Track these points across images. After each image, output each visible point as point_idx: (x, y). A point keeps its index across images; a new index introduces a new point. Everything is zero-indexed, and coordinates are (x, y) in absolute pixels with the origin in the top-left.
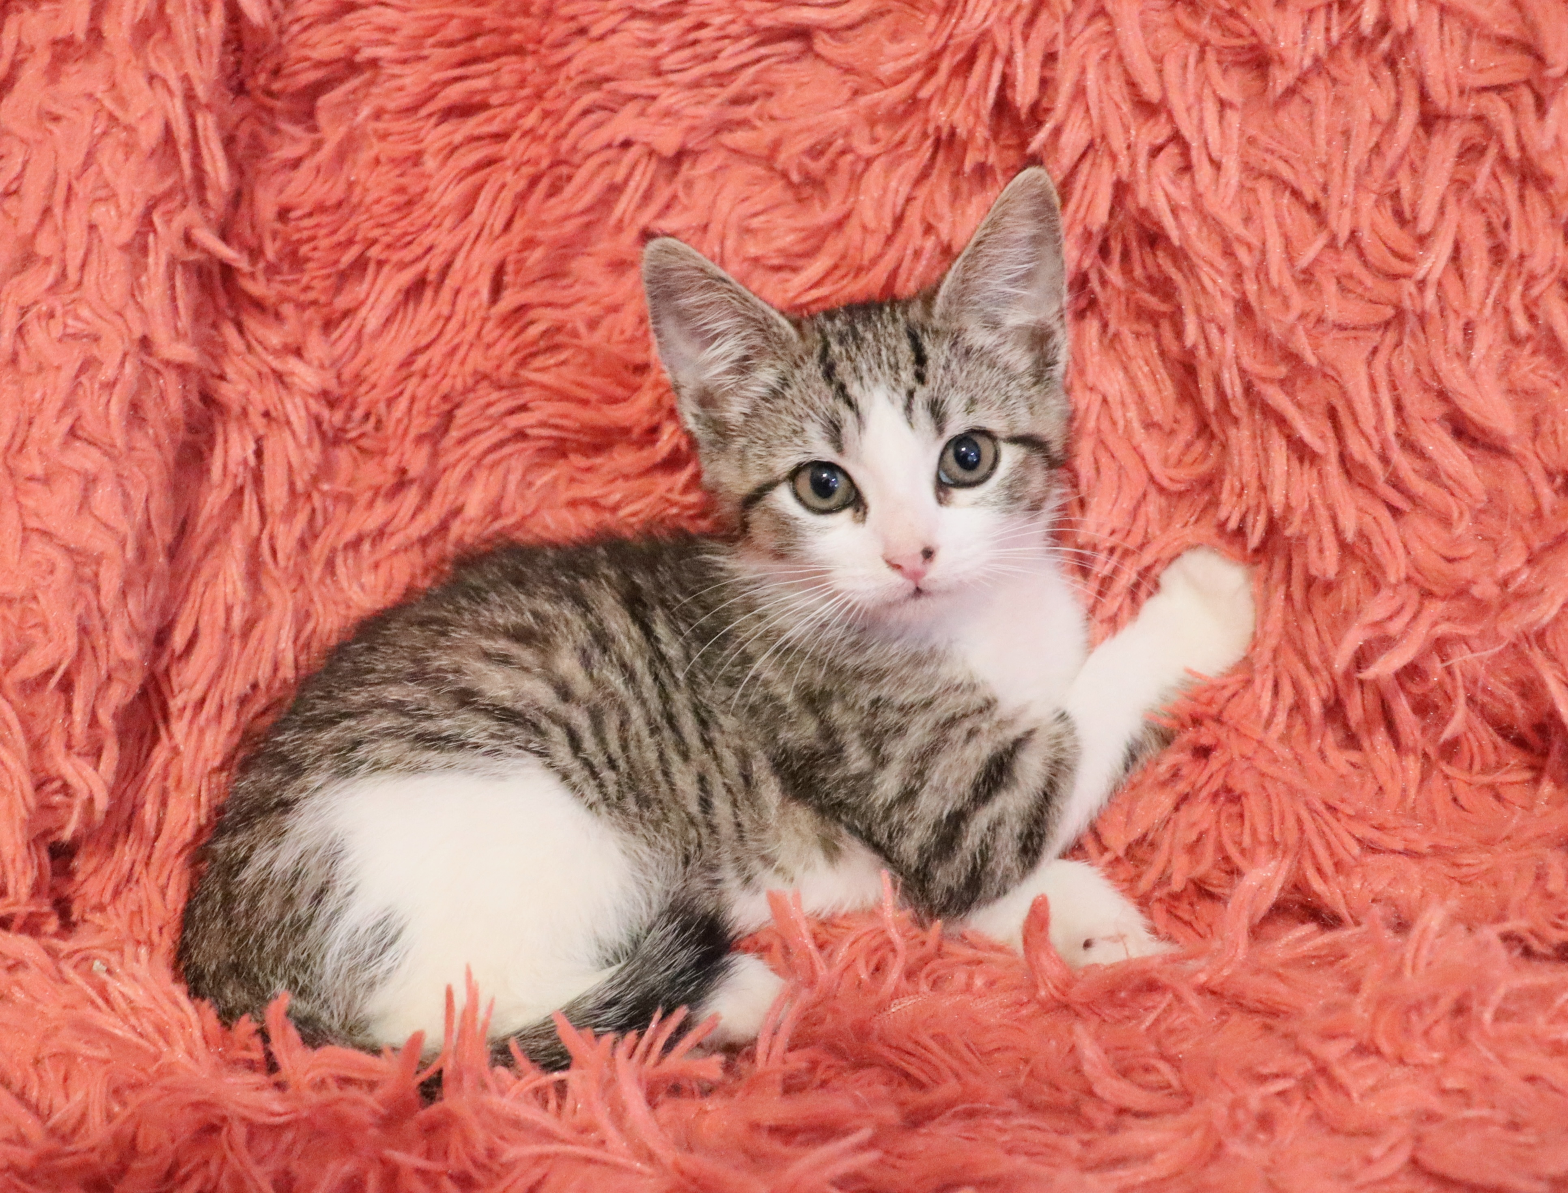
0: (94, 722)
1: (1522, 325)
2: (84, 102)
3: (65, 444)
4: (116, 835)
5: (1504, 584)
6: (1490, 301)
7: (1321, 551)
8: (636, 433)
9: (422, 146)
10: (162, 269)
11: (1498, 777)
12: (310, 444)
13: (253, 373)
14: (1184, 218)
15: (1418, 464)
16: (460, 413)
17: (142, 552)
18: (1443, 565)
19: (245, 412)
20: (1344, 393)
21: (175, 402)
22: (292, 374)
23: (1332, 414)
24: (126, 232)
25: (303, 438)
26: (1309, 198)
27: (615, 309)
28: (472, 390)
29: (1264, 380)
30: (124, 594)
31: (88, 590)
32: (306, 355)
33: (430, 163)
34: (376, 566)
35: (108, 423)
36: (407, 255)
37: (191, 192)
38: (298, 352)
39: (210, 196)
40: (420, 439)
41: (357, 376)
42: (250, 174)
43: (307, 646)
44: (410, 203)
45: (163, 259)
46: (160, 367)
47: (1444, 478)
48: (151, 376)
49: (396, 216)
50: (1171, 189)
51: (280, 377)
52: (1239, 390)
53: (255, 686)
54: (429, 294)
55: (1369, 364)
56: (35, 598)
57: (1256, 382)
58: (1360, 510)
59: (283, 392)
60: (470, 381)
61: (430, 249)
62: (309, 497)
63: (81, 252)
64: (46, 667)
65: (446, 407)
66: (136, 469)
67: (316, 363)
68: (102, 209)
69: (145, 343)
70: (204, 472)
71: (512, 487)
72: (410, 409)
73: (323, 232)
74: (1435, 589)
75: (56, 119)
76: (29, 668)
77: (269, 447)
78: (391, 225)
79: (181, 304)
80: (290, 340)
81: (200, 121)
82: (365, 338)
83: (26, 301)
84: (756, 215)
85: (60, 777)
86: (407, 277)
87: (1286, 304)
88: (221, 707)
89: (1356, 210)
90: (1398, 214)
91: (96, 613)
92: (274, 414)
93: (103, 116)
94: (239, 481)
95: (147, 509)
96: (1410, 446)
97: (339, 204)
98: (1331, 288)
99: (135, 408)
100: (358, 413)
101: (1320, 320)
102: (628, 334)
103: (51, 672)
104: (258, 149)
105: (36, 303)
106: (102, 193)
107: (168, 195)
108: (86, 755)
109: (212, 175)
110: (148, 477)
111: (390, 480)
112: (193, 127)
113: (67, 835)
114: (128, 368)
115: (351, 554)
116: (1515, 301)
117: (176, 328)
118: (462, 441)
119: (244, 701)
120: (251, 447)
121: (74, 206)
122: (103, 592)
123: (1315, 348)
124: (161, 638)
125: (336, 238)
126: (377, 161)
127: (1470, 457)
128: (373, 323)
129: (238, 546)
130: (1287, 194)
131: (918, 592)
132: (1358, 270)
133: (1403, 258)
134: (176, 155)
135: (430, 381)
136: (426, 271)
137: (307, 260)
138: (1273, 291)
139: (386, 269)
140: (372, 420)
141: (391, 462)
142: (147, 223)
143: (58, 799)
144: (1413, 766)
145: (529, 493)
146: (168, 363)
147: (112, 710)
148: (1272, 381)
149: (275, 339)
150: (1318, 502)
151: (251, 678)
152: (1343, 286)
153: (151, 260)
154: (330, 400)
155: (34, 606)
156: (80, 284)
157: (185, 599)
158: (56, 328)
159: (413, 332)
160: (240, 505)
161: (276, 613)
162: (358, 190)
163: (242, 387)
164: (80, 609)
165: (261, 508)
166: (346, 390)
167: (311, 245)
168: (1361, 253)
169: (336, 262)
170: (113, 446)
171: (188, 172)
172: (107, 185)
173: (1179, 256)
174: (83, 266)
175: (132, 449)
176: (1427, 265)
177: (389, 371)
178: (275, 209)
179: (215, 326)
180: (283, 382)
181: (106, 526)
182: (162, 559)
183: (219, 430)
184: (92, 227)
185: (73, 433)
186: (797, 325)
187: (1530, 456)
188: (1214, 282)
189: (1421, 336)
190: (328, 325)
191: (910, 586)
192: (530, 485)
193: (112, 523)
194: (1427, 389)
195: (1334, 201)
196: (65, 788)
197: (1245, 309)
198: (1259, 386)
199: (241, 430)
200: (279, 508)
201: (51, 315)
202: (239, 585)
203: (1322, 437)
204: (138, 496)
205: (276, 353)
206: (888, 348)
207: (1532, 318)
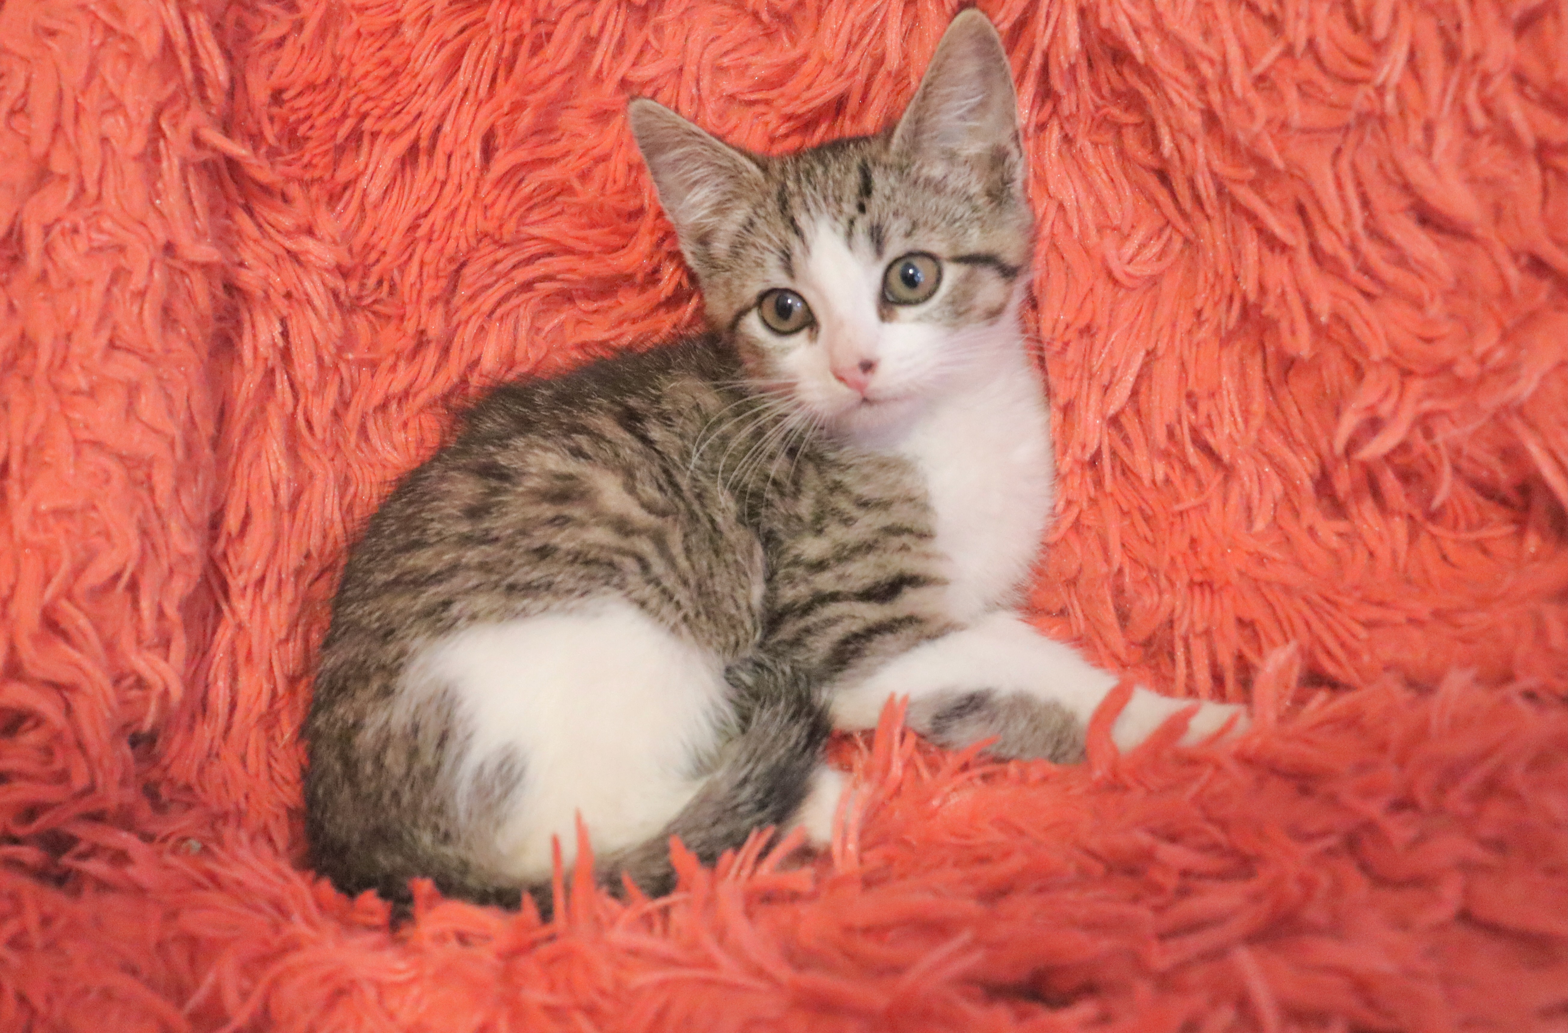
0: (161, 615)
1: (1479, 119)
2: (78, 15)
3: (106, 357)
4: (193, 717)
5: (1482, 361)
6: (1449, 99)
7: (1293, 333)
8: (639, 278)
9: (401, 15)
10: (176, 173)
11: (1484, 533)
12: (331, 316)
13: (270, 258)
14: (1147, 37)
15: (1386, 252)
16: (467, 271)
17: (189, 448)
18: (1422, 347)
19: (267, 296)
20: (1312, 193)
21: (203, 301)
22: (307, 252)
23: (1301, 210)
24: (138, 143)
25: (324, 313)
26: (1265, 9)
27: (604, 158)
28: (476, 249)
29: (1235, 181)
30: (177, 491)
31: (144, 493)
32: (317, 232)
33: (409, 33)
34: (405, 425)
35: (144, 331)
36: (397, 124)
37: (193, 93)
38: (310, 231)
39: (210, 93)
40: (433, 302)
41: (366, 245)
42: (240, 61)
43: (350, 509)
44: (395, 74)
45: (176, 162)
46: (184, 268)
47: (1413, 264)
48: (177, 278)
49: (382, 88)
50: (1132, 11)
51: (294, 256)
52: (1213, 193)
53: (308, 556)
54: (423, 159)
55: (1334, 163)
56: (94, 508)
57: (1227, 183)
58: (1335, 295)
59: (300, 271)
60: (473, 242)
61: (419, 115)
62: (337, 368)
63: (98, 167)
64: (112, 572)
65: (454, 267)
66: (175, 371)
67: (328, 238)
68: (109, 121)
69: (169, 248)
70: (236, 358)
71: (522, 333)
72: (421, 275)
73: (316, 111)
74: (1414, 367)
75: (52, 33)
76: (95, 576)
77: (292, 324)
78: (380, 97)
79: (196, 204)
80: (302, 221)
81: (192, 20)
82: (368, 207)
83: (49, 219)
84: (726, 53)
85: (134, 672)
86: (401, 145)
87: (1251, 112)
88: (280, 582)
89: (1311, 20)
90: (1352, 20)
91: (153, 515)
92: (295, 294)
93: (99, 28)
94: (270, 364)
95: (189, 407)
96: (1376, 234)
97: (328, 81)
98: (1292, 95)
99: (167, 311)
100: (371, 282)
101: (1284, 126)
102: (621, 183)
103: (117, 577)
104: (245, 35)
105: (58, 220)
106: (109, 104)
107: (173, 99)
108: (156, 646)
109: (212, 73)
110: (185, 375)
111: (409, 344)
112: (187, 29)
113: (147, 724)
114: (156, 275)
115: (380, 416)
116: (1471, 98)
117: (196, 229)
118: (472, 298)
119: (299, 573)
120: (278, 328)
121: (83, 120)
122: (158, 492)
123: (1281, 151)
124: (215, 524)
125: (330, 115)
126: (359, 34)
127: (1438, 243)
128: (375, 194)
129: (276, 424)
130: (1243, 7)
131: (864, 401)
132: (1316, 74)
133: (1359, 63)
134: (176, 58)
135: (436, 245)
136: (418, 138)
137: (307, 139)
138: (1238, 103)
139: (381, 139)
140: (386, 286)
141: (410, 327)
142: (157, 132)
143: (134, 693)
144: (1399, 526)
145: (539, 339)
146: (193, 265)
147: (176, 602)
148: (1241, 182)
149: (287, 222)
150: (1289, 289)
151: (304, 551)
152: (1305, 89)
153: (165, 164)
154: (344, 273)
155: (93, 514)
156: (99, 197)
157: (233, 484)
158: (82, 245)
159: (413, 197)
160: (273, 385)
161: (318, 484)
162: (344, 65)
163: (262, 272)
164: (139, 512)
165: (292, 385)
166: (357, 260)
167: (308, 124)
168: (1319, 61)
169: (334, 136)
170: (151, 351)
171: (189, 75)
172: (112, 95)
173: (1146, 73)
174: (100, 181)
175: (169, 351)
176: (1386, 69)
177: (397, 238)
178: (269, 92)
179: (228, 215)
180: (298, 261)
181: (156, 431)
182: (208, 451)
183: (246, 316)
184: (105, 140)
185: (112, 345)
187: (1493, 237)
188: (1181, 95)
189: (1382, 135)
190: (333, 198)
191: (858, 396)
192: (539, 330)
193: (159, 426)
194: (1390, 182)
195: (1290, 13)
196: (140, 683)
197: (1211, 119)
198: (1230, 187)
199: (266, 314)
200: (310, 385)
201: (75, 230)
202: (283, 463)
203: (1294, 230)
204: (180, 397)
205: (288, 234)
207: (1488, 112)
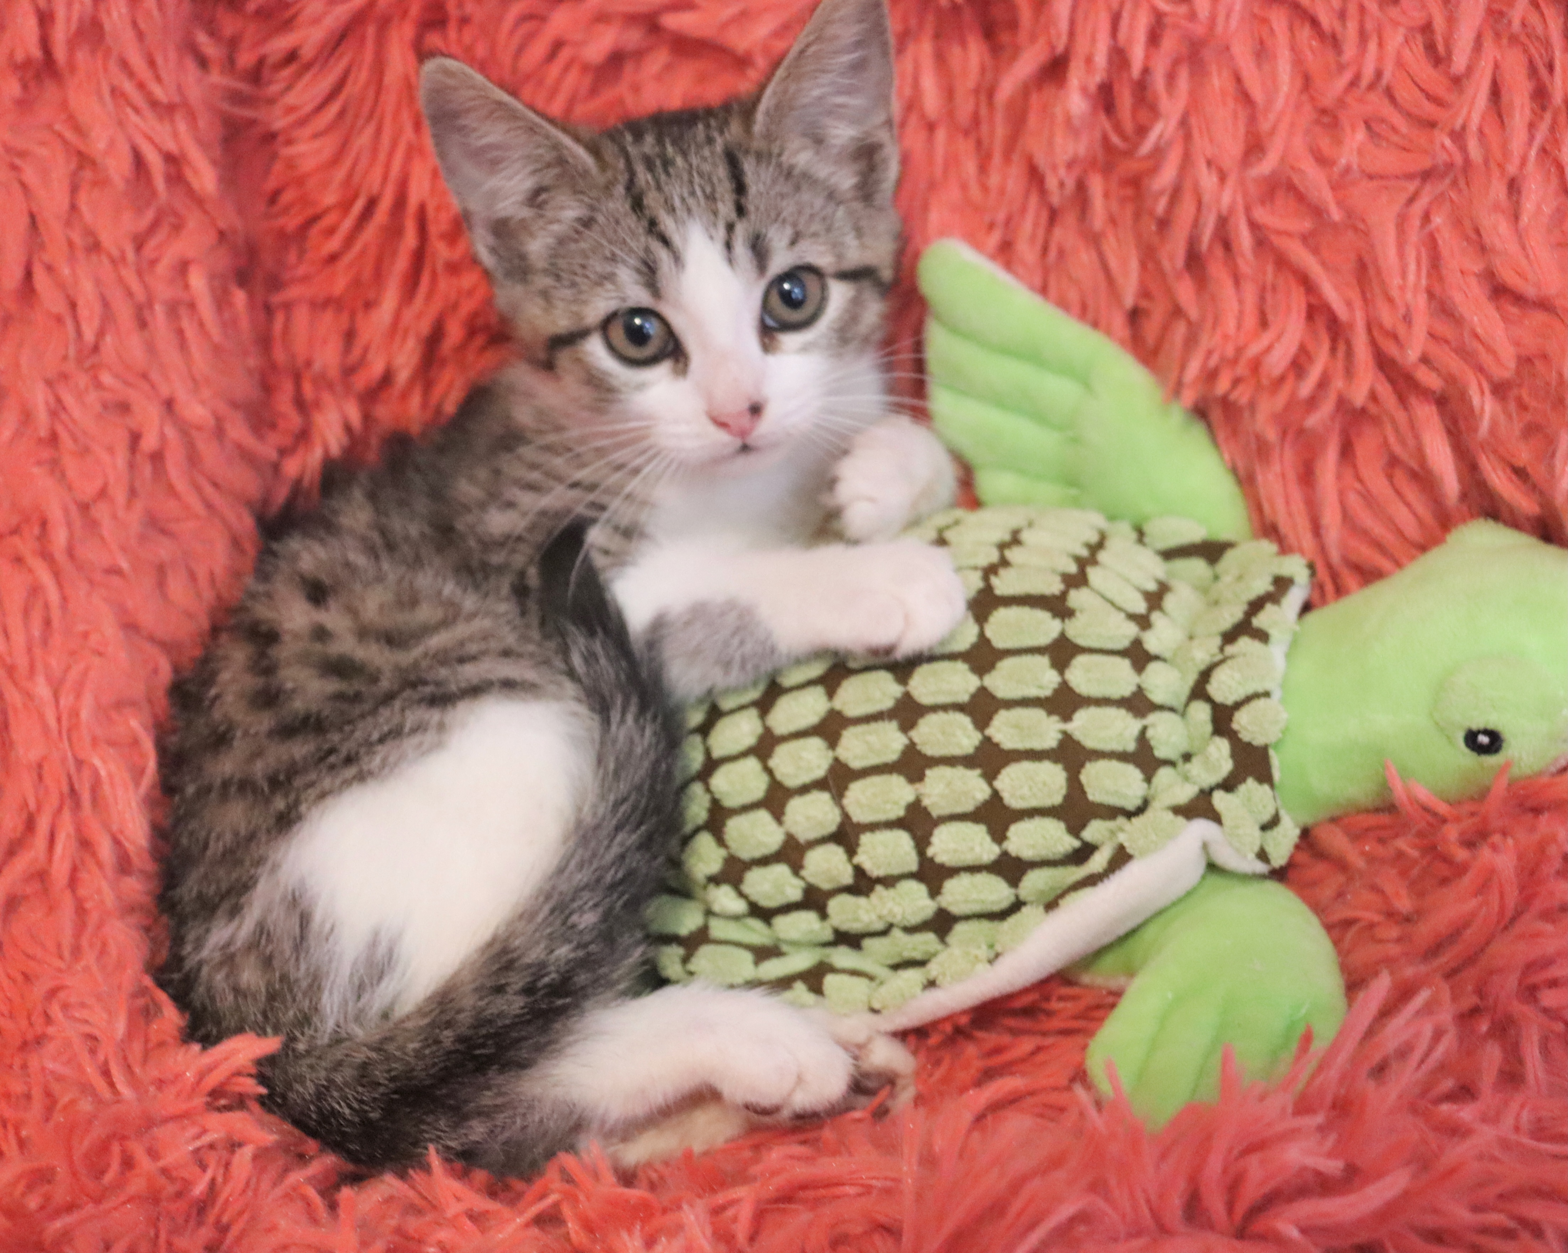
6: (1533, 153)
29: (1284, 234)
57: (1270, 234)
90: (1430, 47)
98: (1359, 133)
123: (1339, 201)
127: (1502, 314)
131: (745, 449)
132: (1390, 113)
133: (1438, 102)
148: (1293, 236)
152: (1374, 131)
168: (1391, 95)
176: (1466, 109)
186: (595, 150)
191: (738, 442)
198: (1276, 240)
203: (1351, 303)
206: (701, 175)
